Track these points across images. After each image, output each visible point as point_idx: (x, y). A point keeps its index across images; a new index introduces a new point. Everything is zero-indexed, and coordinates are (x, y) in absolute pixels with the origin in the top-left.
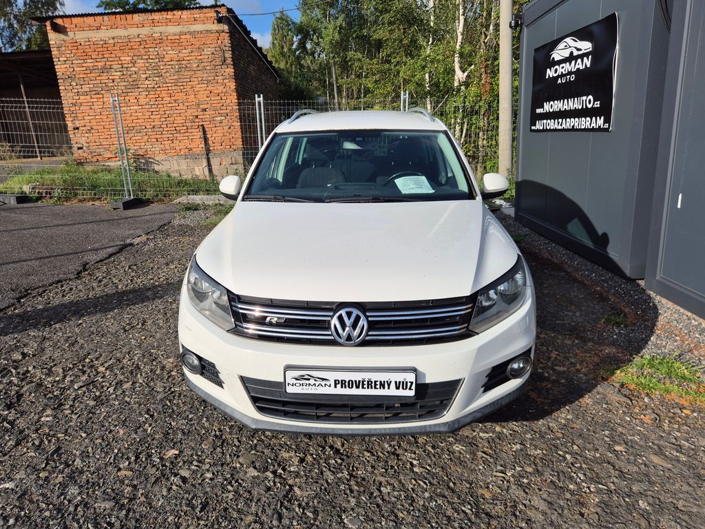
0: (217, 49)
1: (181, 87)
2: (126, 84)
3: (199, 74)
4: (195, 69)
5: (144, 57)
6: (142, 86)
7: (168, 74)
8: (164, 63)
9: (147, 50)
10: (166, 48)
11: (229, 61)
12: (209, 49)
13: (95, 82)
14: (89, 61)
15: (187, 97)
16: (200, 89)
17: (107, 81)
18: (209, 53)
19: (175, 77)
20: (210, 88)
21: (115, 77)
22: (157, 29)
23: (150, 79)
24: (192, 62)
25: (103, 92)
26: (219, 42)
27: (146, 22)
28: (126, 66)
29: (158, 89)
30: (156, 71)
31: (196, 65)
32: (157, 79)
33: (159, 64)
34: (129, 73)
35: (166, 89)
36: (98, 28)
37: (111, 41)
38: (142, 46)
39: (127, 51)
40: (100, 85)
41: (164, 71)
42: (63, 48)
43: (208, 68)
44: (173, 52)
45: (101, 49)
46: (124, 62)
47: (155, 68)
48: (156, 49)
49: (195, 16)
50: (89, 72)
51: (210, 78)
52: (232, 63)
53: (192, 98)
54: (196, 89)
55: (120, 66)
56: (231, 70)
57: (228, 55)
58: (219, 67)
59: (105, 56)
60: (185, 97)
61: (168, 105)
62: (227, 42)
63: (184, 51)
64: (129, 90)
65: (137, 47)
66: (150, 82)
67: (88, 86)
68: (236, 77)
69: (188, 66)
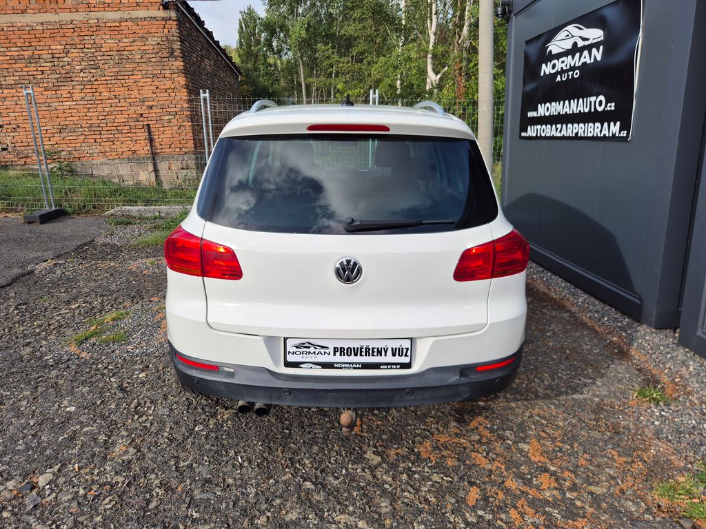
0: (163, 39)
1: (123, 81)
2: (58, 76)
3: (143, 66)
4: (137, 61)
5: (78, 46)
6: (76, 79)
7: (106, 66)
8: (101, 54)
9: (82, 38)
10: (103, 37)
11: (177, 53)
12: (154, 39)
13: (21, 74)
14: (13, 49)
15: (130, 92)
16: (145, 84)
17: (35, 73)
18: (154, 43)
19: (115, 70)
20: (156, 83)
21: (45, 69)
22: (93, 15)
23: (86, 71)
24: (134, 53)
26: (166, 31)
27: (81, 6)
28: (57, 55)
29: (95, 83)
30: (92, 63)
31: (139, 56)
32: (94, 71)
33: (96, 54)
34: (61, 63)
35: (105, 82)
36: (24, 12)
37: (40, 27)
38: (76, 34)
39: (58, 39)
40: (27, 77)
41: (102, 62)
43: (153, 60)
44: (113, 41)
45: (28, 36)
46: (55, 51)
47: (91, 59)
48: (93, 37)
49: (138, 1)
50: (14, 62)
51: (156, 72)
52: (181, 55)
53: (135, 93)
54: (139, 84)
55: (51, 56)
56: (179, 64)
57: (177, 46)
58: (167, 59)
59: (33, 44)
60: (127, 93)
61: (107, 101)
62: (175, 31)
63: (125, 40)
64: (61, 84)
65: (70, 34)
66: (85, 75)
67: (12, 78)
68: (186, 71)
69: (130, 57)
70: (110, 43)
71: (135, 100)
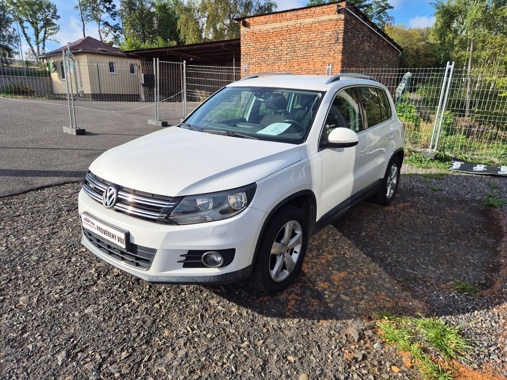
0: (334, 32)
1: (306, 59)
2: (275, 57)
3: (319, 50)
4: (316, 47)
5: (288, 40)
6: (283, 59)
7: (300, 51)
8: (298, 44)
9: (290, 35)
10: (301, 33)
11: (341, 40)
12: (329, 33)
13: (259, 57)
14: (258, 44)
15: (309, 66)
16: (317, 61)
17: (265, 56)
18: (328, 35)
19: (304, 53)
20: (324, 60)
21: (270, 53)
22: (299, 21)
23: (289, 54)
24: (316, 42)
25: (262, 63)
26: (336, 27)
27: (293, 17)
28: (277, 46)
29: (292, 61)
30: (293, 49)
31: (318, 44)
32: (293, 54)
33: (296, 44)
34: (278, 50)
35: (297, 60)
36: (266, 23)
37: (272, 31)
38: (288, 33)
39: (279, 36)
40: (261, 59)
41: (298, 49)
42: (247, 36)
43: (325, 46)
44: (306, 36)
45: (265, 36)
46: (276, 44)
47: (293, 47)
48: (296, 34)
49: (324, 10)
50: (257, 50)
51: (325, 53)
52: (342, 41)
53: (311, 67)
54: (315, 61)
55: (274, 46)
56: (340, 47)
57: (341, 36)
58: (333, 45)
59: (267, 40)
60: (307, 66)
61: (296, 71)
62: (342, 27)
63: (312, 35)
64: (276, 62)
65: (285, 33)
66: (288, 56)
67: (254, 59)
68: (344, 52)
69: (313, 45)
71: (310, 71)
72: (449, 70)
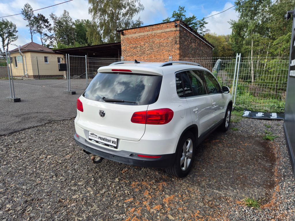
0: (174, 38)
1: (159, 53)
2: (141, 52)
3: (166, 48)
4: (164, 46)
5: (148, 42)
6: (146, 53)
7: (155, 48)
9: (149, 40)
10: (156, 39)
11: (178, 42)
12: (171, 38)
13: (132, 52)
14: (131, 45)
15: (161, 57)
17: (135, 52)
18: (171, 39)
19: (157, 49)
20: (169, 53)
21: (138, 50)
22: (154, 32)
23: (149, 50)
24: (164, 43)
25: (134, 55)
26: (175, 35)
27: (151, 29)
28: (142, 46)
29: (151, 54)
30: (151, 47)
31: (165, 44)
32: (151, 50)
33: (153, 45)
34: (143, 48)
35: (154, 54)
36: (135, 33)
37: (139, 37)
38: (148, 39)
39: (143, 40)
40: (133, 53)
41: (154, 47)
42: (124, 41)
43: (170, 45)
45: (135, 40)
46: (141, 44)
48: (152, 39)
49: (168, 25)
50: (131, 48)
51: (170, 49)
52: (179, 43)
53: (162, 57)
54: (164, 54)
55: (140, 46)
56: (178, 46)
57: (178, 40)
58: (174, 45)
59: (136, 43)
60: (160, 57)
61: (154, 60)
62: (178, 35)
63: (162, 39)
64: (142, 55)
65: (146, 39)
66: (149, 52)
67: (130, 53)
68: (180, 49)
69: (163, 45)
70: (158, 40)
71: (162, 59)
72: (238, 58)
